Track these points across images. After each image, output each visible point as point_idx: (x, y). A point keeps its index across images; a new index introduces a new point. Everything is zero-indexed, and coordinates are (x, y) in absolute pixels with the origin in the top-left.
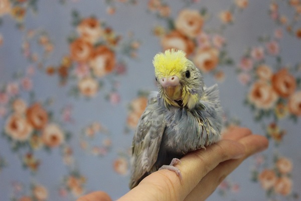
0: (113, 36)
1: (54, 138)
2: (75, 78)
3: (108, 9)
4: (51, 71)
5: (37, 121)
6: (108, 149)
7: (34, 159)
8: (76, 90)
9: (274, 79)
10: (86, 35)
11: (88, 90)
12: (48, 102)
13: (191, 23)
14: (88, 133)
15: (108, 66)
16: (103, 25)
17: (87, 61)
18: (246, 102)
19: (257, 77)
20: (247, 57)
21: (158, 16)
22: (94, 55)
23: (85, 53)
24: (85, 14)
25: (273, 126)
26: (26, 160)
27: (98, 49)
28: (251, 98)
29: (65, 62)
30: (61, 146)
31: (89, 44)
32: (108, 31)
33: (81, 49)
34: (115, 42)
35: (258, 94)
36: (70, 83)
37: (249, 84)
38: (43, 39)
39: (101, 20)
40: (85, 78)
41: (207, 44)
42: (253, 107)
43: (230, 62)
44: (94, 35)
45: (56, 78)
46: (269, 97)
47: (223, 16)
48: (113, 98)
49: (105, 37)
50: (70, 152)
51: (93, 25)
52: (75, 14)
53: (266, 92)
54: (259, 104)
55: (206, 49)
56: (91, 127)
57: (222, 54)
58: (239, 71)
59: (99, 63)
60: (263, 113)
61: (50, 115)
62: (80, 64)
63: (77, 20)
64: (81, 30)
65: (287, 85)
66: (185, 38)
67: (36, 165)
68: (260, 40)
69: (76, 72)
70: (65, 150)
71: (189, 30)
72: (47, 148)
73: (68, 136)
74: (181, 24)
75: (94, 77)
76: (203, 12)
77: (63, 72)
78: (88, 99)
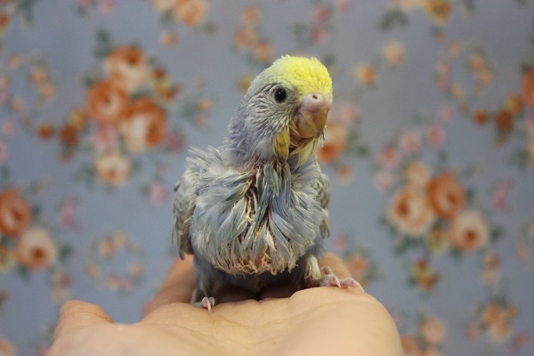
0: (168, 83)
1: (38, 254)
2: (90, 149)
3: (164, 36)
4: (46, 133)
5: (9, 221)
6: (137, 281)
8: (90, 172)
9: (432, 188)
10: (117, 75)
11: (112, 173)
12: (34, 188)
14: (103, 249)
15: (153, 134)
16: (152, 62)
17: (116, 122)
18: (383, 221)
19: (405, 182)
20: (391, 146)
21: (251, 60)
22: (128, 113)
23: (114, 107)
24: (120, 39)
25: (423, 264)
27: (136, 103)
28: (393, 216)
29: (74, 119)
30: (51, 270)
31: (122, 93)
32: (160, 74)
33: (107, 100)
34: (171, 93)
35: (403, 209)
36: (80, 158)
37: (391, 191)
38: (38, 73)
39: (148, 52)
40: (108, 153)
42: (393, 231)
43: (363, 152)
44: (134, 78)
45: (54, 145)
46: (419, 217)
47: (360, 73)
48: (156, 192)
49: (152, 84)
50: (66, 282)
51: (133, 59)
52: (103, 37)
53: (417, 207)
54: (404, 226)
56: (110, 240)
57: (353, 136)
58: (376, 168)
59: (137, 128)
60: (409, 243)
61: (35, 212)
62: (102, 125)
63: (105, 48)
64: (109, 66)
65: (452, 199)
68: (417, 120)
69: (92, 139)
70: (57, 277)
72: (24, 270)
73: (65, 253)
75: (124, 151)
77: (70, 138)
78: (110, 189)
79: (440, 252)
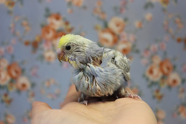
0: (70, 26)
1: (24, 85)
2: (42, 49)
3: (68, 10)
4: (27, 44)
5: (14, 74)
6: (58, 95)
7: (9, 98)
8: (42, 57)
9: (161, 64)
10: (52, 24)
11: (50, 58)
12: (23, 63)
13: (118, 25)
14: (46, 84)
16: (64, 19)
17: (51, 40)
18: (144, 76)
19: (152, 62)
20: (147, 50)
21: (99, 19)
22: (56, 37)
23: (51, 35)
24: (53, 11)
25: (158, 91)
26: (3, 98)
27: (58, 33)
28: (147, 74)
29: (37, 39)
30: (28, 91)
31: (54, 30)
32: (67, 23)
33: (48, 32)
35: (151, 72)
36: (39, 52)
37: (147, 65)
38: (25, 22)
39: (63, 16)
40: (48, 50)
41: (125, 39)
42: (147, 79)
43: (137, 51)
44: (58, 24)
45: (30, 48)
46: (157, 75)
47: (136, 24)
49: (64, 27)
50: (33, 95)
51: (58, 18)
52: (47, 10)
53: (156, 71)
54: (151, 78)
55: (125, 42)
56: (49, 81)
57: (134, 46)
58: (142, 57)
60: (153, 83)
61: (23, 71)
62: (47, 41)
63: (48, 14)
64: (50, 20)
65: (168, 68)
66: (113, 34)
67: (10, 102)
68: (156, 41)
69: (43, 46)
70: (30, 94)
71: (116, 29)
72: (19, 91)
73: (33, 85)
74: (112, 25)
75: (54, 50)
76: (126, 20)
77: (35, 45)
78: (49, 63)
79: (164, 87)
